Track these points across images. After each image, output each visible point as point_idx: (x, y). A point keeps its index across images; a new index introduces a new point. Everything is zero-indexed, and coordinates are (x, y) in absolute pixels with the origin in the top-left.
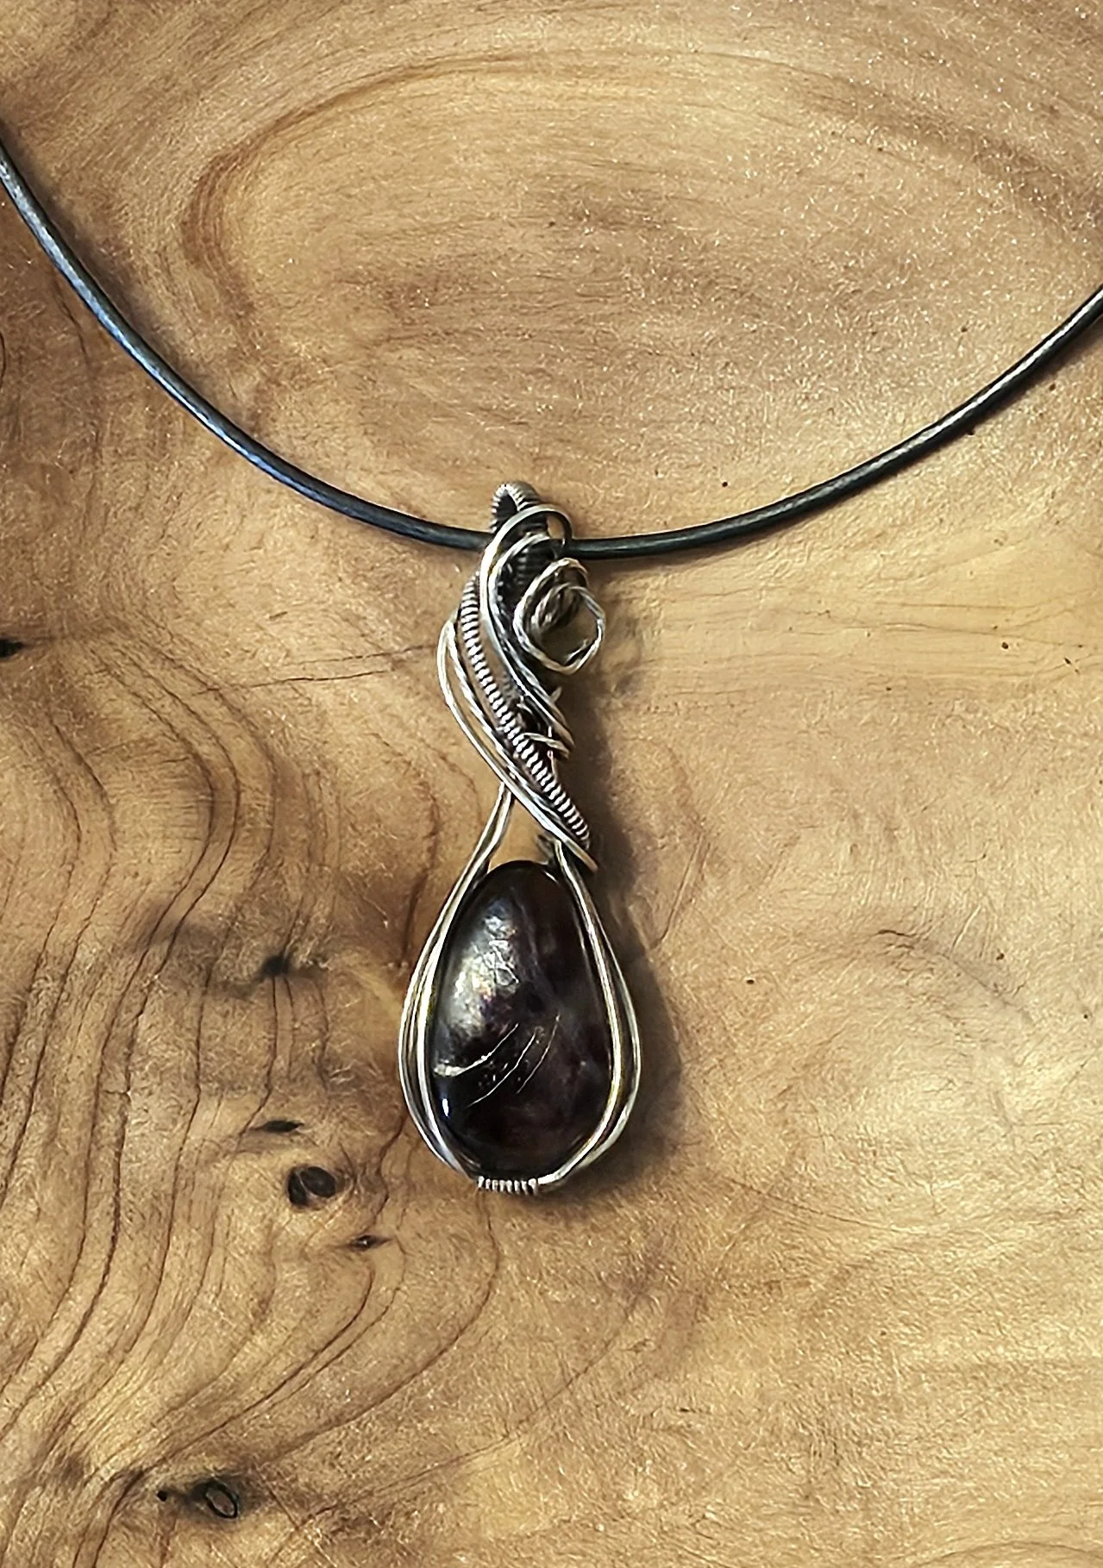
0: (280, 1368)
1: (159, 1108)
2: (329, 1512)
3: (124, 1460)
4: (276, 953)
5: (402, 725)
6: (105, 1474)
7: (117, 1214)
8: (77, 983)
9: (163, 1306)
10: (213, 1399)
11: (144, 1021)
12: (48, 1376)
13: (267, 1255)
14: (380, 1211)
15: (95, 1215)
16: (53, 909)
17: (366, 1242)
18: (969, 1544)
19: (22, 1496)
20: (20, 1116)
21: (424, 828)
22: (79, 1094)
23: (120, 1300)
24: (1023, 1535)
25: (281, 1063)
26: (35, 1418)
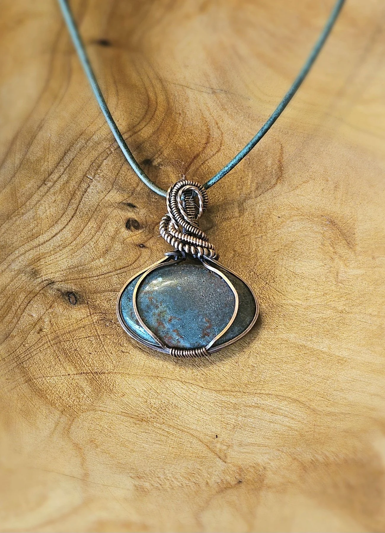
0: (104, 270)
1: (100, 187)
2: (101, 314)
3: (50, 276)
4: (149, 158)
5: (209, 110)
6: (44, 278)
7: (76, 210)
8: (90, 144)
9: (78, 240)
10: (82, 270)
11: (105, 162)
12: (39, 245)
13: (113, 239)
14: (149, 239)
15: (70, 208)
16: (92, 120)
17: (142, 246)
18: (277, 393)
19: (18, 274)
20: (60, 173)
21: (204, 141)
22: (79, 174)
23: (67, 234)
24: (295, 397)
25: (138, 189)
26: (31, 255)
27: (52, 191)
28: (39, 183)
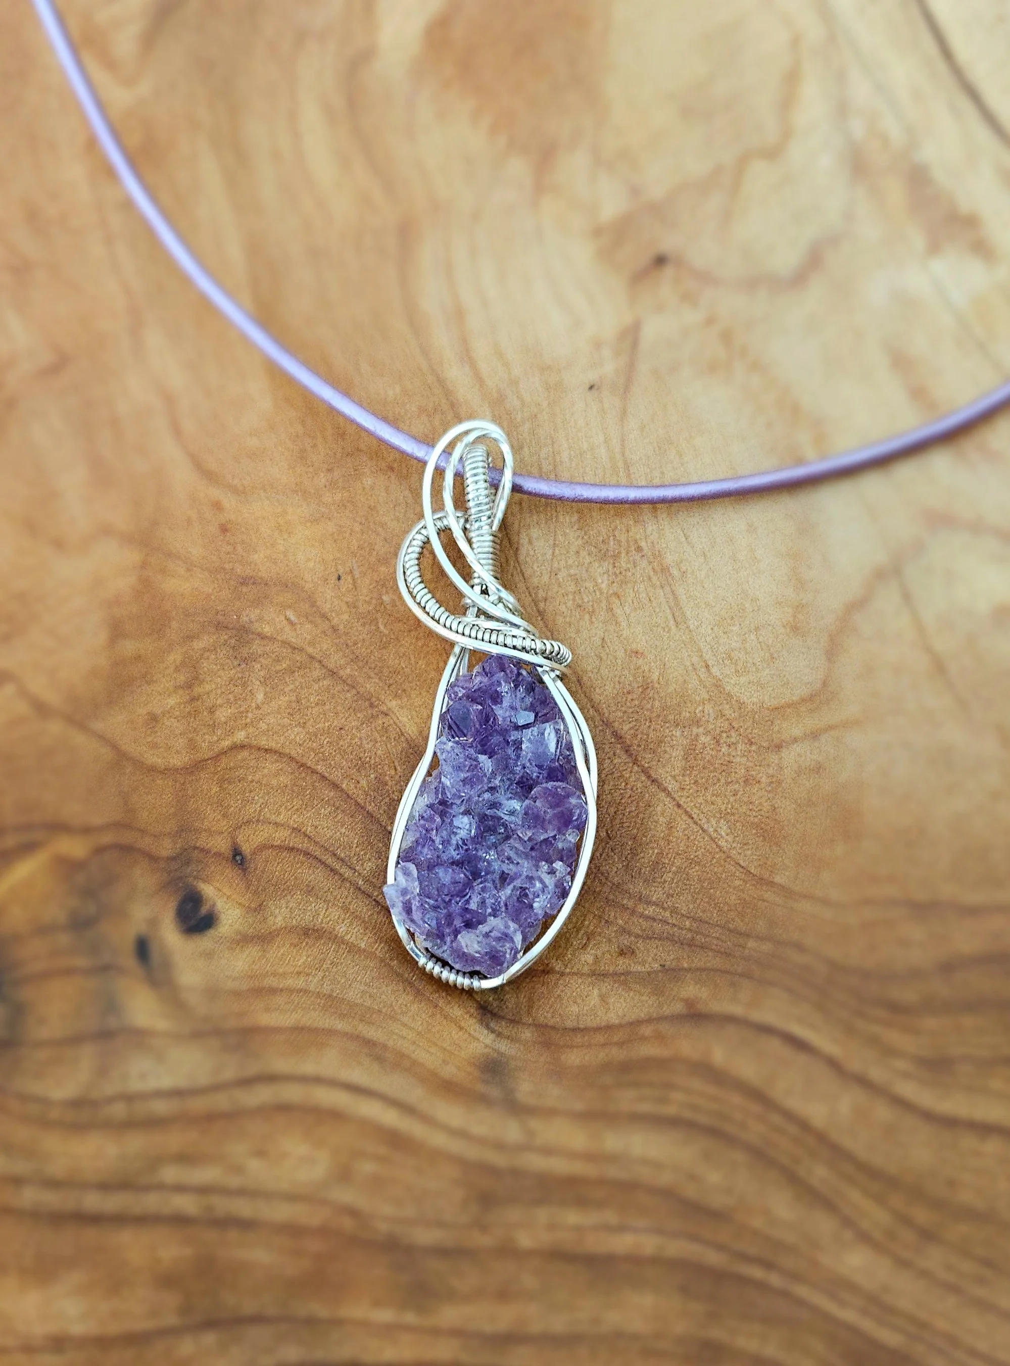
3: (472, 1025)
6: (489, 1039)
13: (264, 939)
14: (208, 851)
17: (237, 858)
27: (234, 1182)
28: (233, 1235)
